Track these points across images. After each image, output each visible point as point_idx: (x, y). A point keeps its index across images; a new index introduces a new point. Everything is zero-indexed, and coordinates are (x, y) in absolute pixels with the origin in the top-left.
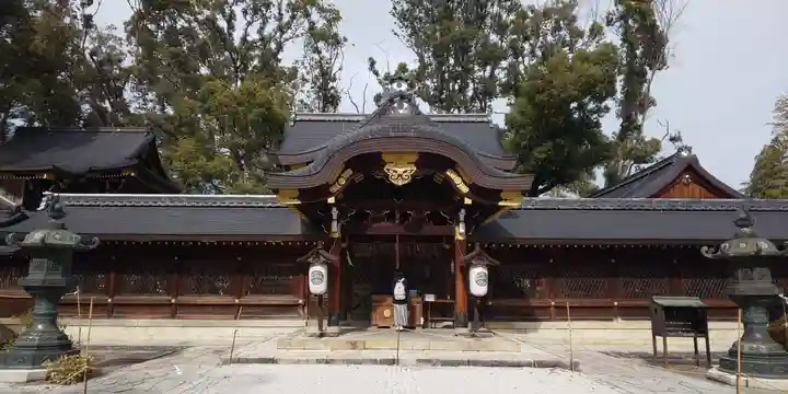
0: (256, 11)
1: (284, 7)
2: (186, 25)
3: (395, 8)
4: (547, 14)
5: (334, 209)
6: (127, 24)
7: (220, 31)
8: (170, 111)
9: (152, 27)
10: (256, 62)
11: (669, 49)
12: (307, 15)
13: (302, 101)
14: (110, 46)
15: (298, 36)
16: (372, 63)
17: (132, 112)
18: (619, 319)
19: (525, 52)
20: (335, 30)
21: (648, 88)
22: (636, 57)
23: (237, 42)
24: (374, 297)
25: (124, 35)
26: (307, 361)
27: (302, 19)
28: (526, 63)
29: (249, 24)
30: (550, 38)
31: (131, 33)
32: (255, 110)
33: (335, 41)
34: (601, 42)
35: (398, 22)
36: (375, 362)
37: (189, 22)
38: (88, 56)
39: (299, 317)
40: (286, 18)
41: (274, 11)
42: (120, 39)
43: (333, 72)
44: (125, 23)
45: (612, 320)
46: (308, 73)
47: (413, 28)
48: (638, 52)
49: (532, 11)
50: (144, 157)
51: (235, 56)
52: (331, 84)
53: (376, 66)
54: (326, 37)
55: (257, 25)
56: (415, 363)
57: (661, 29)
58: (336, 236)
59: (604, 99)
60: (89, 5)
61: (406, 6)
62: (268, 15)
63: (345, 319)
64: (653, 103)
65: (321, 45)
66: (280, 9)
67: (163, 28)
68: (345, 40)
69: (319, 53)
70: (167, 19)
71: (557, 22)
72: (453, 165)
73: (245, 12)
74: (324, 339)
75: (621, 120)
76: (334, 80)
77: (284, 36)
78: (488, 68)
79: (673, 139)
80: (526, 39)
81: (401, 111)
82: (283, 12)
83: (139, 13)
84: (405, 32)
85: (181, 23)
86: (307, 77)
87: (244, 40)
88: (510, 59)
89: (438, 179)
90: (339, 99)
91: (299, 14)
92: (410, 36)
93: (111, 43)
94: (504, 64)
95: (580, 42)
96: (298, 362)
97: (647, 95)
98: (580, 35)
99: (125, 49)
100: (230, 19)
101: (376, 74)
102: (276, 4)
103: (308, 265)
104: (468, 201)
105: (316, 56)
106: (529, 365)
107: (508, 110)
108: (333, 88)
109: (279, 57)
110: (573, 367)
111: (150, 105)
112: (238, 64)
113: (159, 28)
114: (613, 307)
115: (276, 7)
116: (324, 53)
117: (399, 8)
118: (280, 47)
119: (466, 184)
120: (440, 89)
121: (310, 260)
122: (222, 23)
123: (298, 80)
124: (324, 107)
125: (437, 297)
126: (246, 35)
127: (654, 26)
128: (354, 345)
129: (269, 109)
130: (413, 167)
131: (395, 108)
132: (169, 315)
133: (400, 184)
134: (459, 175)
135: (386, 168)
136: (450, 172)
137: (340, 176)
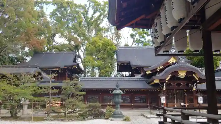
72: (194, 73)
81: (182, 61)
104: (198, 82)
125: (184, 104)
130: (185, 74)
131: (181, 61)
132: (131, 108)
133: (182, 78)
134: (196, 76)
135: (179, 74)
136: (194, 75)
137: (168, 76)
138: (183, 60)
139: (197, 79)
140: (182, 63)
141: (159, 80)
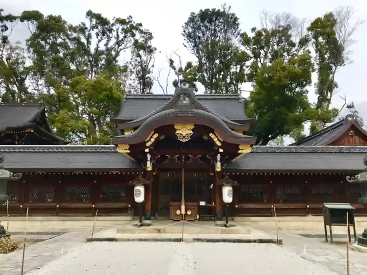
0: (104, 33)
1: (120, 31)
2: (63, 41)
3: (184, 31)
4: (274, 33)
5: (148, 155)
6: (28, 41)
7: (82, 44)
8: (52, 91)
9: (43, 42)
10: (103, 62)
11: (345, 54)
12: (133, 35)
13: (130, 85)
14: (17, 53)
15: (127, 48)
16: (171, 62)
17: (29, 92)
18: (310, 215)
19: (261, 55)
20: (149, 44)
21: (333, 77)
22: (325, 59)
23: (92, 51)
24: (171, 203)
25: (26, 47)
26: (133, 240)
27: (131, 38)
28: (262, 62)
29: (99, 41)
30: (276, 47)
31: (30, 46)
32: (103, 93)
33: (150, 51)
34: (306, 49)
35: (186, 39)
36: (170, 240)
37: (64, 40)
38: (5, 60)
39: (128, 215)
40: (121, 37)
41: (114, 33)
42: (23, 49)
43: (149, 68)
44: (26, 40)
45: (306, 216)
46: (134, 69)
47: (195, 43)
48: (326, 56)
49: (265, 32)
50: (38, 120)
51: (91, 59)
52: (147, 76)
53: (174, 64)
54: (144, 47)
55: (104, 41)
56: (192, 240)
57: (339, 42)
58: (149, 169)
59: (304, 86)
60: (6, 30)
61: (191, 30)
62: (111, 35)
63: (155, 216)
64: (336, 85)
65: (141, 52)
66: (117, 33)
67: (49, 43)
68: (156, 49)
69: (140, 57)
70: (51, 38)
71: (280, 38)
72: (212, 131)
73: (97, 34)
74: (142, 228)
75: (318, 95)
76: (149, 72)
77: (120, 47)
78: (239, 67)
79: (349, 107)
80: (262, 48)
81: (185, 102)
82: (119, 34)
83: (34, 35)
84: (191, 45)
85: (59, 40)
86: (134, 71)
87: (97, 49)
88: (252, 60)
89: (205, 138)
90: (152, 83)
91: (129, 35)
92: (194, 47)
93: (17, 51)
94: (248, 63)
95: (294, 49)
96: (129, 240)
97: (332, 81)
98: (294, 45)
99: (26, 55)
100: (89, 38)
101: (174, 68)
102: (115, 30)
103: (133, 186)
104: (221, 150)
105: (139, 59)
106: (255, 241)
107: (252, 89)
108: (148, 77)
109: (117, 59)
110: (279, 242)
111: (40, 87)
112: (93, 63)
113: (46, 42)
114: (306, 208)
115: (115, 32)
116: (143, 57)
117: (187, 31)
118: (118, 54)
119: (220, 141)
120: (211, 79)
121: (135, 183)
122: (84, 40)
123: (128, 72)
124: (143, 89)
125: (207, 203)
126: (98, 47)
127: (335, 41)
128: (159, 231)
129: (111, 92)
130: (191, 132)
131: (181, 101)
132: (55, 214)
133: (184, 141)
134: (216, 136)
135: (176, 133)
136: (211, 135)
137: (151, 137)
138: (187, 99)
139: (219, 144)
140: (185, 106)
141: (128, 147)
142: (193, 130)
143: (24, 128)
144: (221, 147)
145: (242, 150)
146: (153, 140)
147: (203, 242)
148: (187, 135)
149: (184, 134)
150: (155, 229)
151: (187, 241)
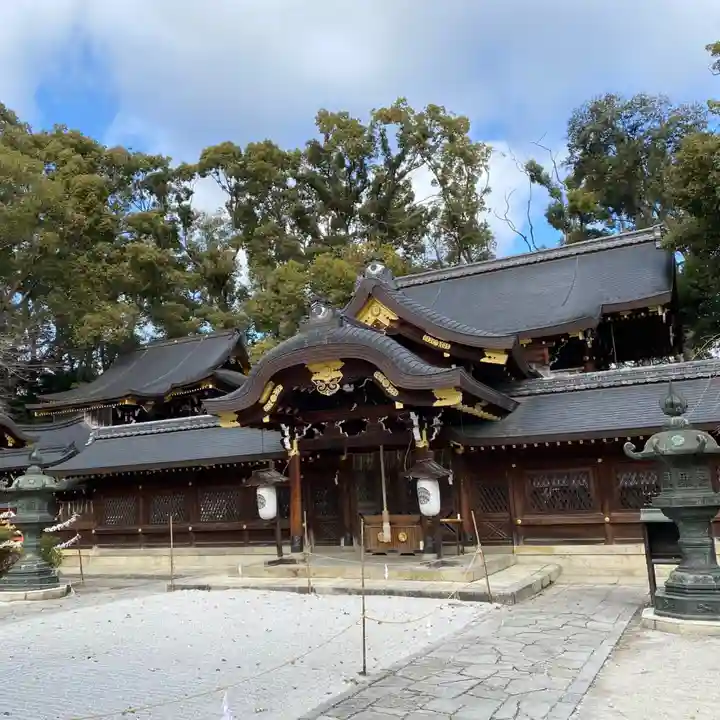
5: (283, 426)
24: (368, 519)
58: (292, 453)
81: (320, 316)
104: (399, 406)
119: (395, 386)
128: (295, 574)
130: (340, 374)
131: (315, 315)
133: (328, 394)
134: (387, 377)
135: (313, 379)
136: (377, 375)
137: (271, 393)
138: (324, 310)
139: (394, 392)
141: (234, 416)
142: (342, 370)
143: (197, 385)
144: (398, 399)
145: (441, 399)
146: (274, 398)
147: (350, 594)
148: (332, 381)
149: (327, 380)
150: (289, 570)
151: (323, 592)
